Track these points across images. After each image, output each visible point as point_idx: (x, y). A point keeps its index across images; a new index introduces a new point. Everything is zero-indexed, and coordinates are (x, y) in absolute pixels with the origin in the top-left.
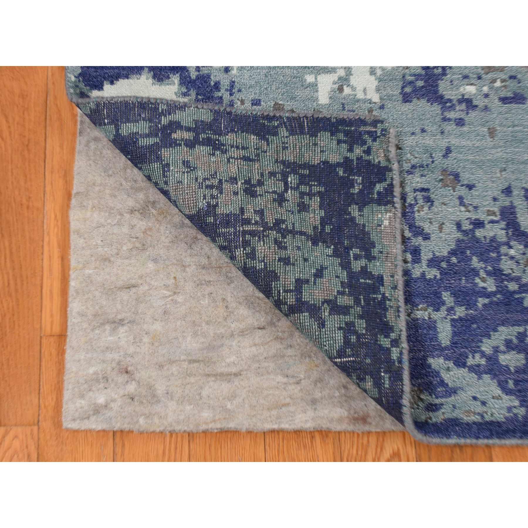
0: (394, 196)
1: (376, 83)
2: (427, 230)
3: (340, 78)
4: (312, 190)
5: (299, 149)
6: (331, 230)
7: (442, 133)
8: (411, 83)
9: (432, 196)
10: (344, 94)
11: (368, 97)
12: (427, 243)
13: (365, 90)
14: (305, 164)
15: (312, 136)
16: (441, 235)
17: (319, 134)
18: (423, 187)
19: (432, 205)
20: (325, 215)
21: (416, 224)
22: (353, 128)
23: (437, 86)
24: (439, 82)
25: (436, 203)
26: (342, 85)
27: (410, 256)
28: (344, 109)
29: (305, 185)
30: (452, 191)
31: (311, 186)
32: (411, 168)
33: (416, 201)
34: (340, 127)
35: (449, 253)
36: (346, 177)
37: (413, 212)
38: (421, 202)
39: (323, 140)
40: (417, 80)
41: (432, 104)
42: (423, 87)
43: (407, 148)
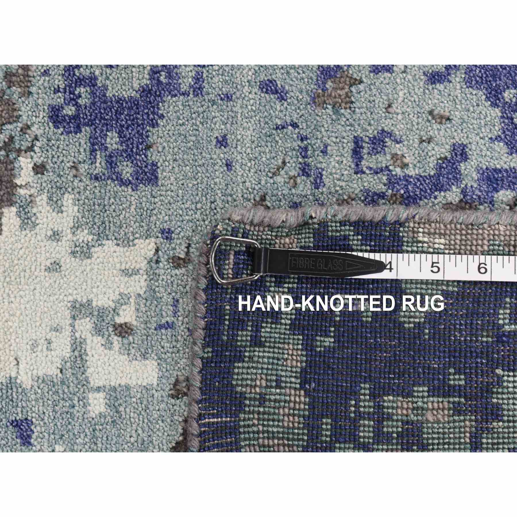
0: (383, 222)
1: (109, 245)
2: (445, 151)
3: (98, 331)
4: (369, 413)
5: (273, 438)
6: (458, 372)
7: (228, 97)
8: (111, 163)
9: (371, 132)
10: (135, 323)
11: (143, 265)
12: (473, 152)
13: (128, 273)
14: (307, 426)
15: (240, 407)
16: (456, 120)
17: (239, 389)
18: (350, 152)
19: (390, 134)
20: (424, 385)
21: (432, 173)
22: (228, 307)
23: (119, 101)
24: (109, 94)
25: (387, 125)
26: (116, 327)
27: (501, 193)
28: (169, 326)
29: (356, 428)
30: (361, 87)
31: (360, 416)
32: (308, 176)
33: (382, 170)
34: (225, 338)
35: (494, 105)
36: (337, 330)
37: (407, 178)
38: (384, 160)
39: (252, 380)
40: (106, 148)
41: (162, 117)
42: (120, 134)
43: (263, 182)
